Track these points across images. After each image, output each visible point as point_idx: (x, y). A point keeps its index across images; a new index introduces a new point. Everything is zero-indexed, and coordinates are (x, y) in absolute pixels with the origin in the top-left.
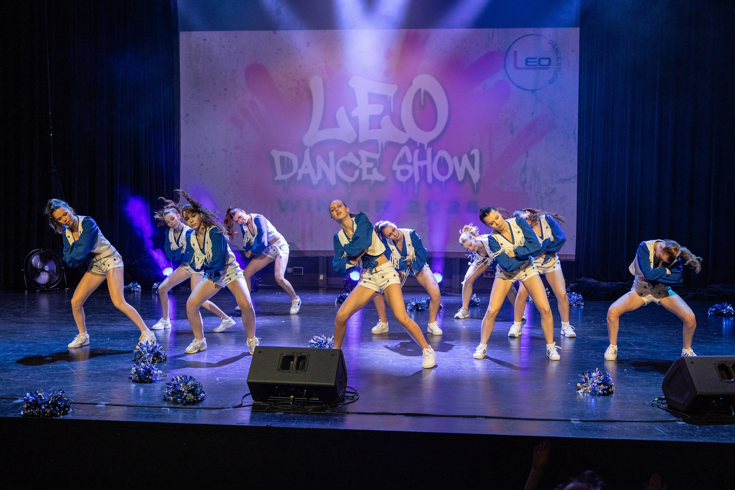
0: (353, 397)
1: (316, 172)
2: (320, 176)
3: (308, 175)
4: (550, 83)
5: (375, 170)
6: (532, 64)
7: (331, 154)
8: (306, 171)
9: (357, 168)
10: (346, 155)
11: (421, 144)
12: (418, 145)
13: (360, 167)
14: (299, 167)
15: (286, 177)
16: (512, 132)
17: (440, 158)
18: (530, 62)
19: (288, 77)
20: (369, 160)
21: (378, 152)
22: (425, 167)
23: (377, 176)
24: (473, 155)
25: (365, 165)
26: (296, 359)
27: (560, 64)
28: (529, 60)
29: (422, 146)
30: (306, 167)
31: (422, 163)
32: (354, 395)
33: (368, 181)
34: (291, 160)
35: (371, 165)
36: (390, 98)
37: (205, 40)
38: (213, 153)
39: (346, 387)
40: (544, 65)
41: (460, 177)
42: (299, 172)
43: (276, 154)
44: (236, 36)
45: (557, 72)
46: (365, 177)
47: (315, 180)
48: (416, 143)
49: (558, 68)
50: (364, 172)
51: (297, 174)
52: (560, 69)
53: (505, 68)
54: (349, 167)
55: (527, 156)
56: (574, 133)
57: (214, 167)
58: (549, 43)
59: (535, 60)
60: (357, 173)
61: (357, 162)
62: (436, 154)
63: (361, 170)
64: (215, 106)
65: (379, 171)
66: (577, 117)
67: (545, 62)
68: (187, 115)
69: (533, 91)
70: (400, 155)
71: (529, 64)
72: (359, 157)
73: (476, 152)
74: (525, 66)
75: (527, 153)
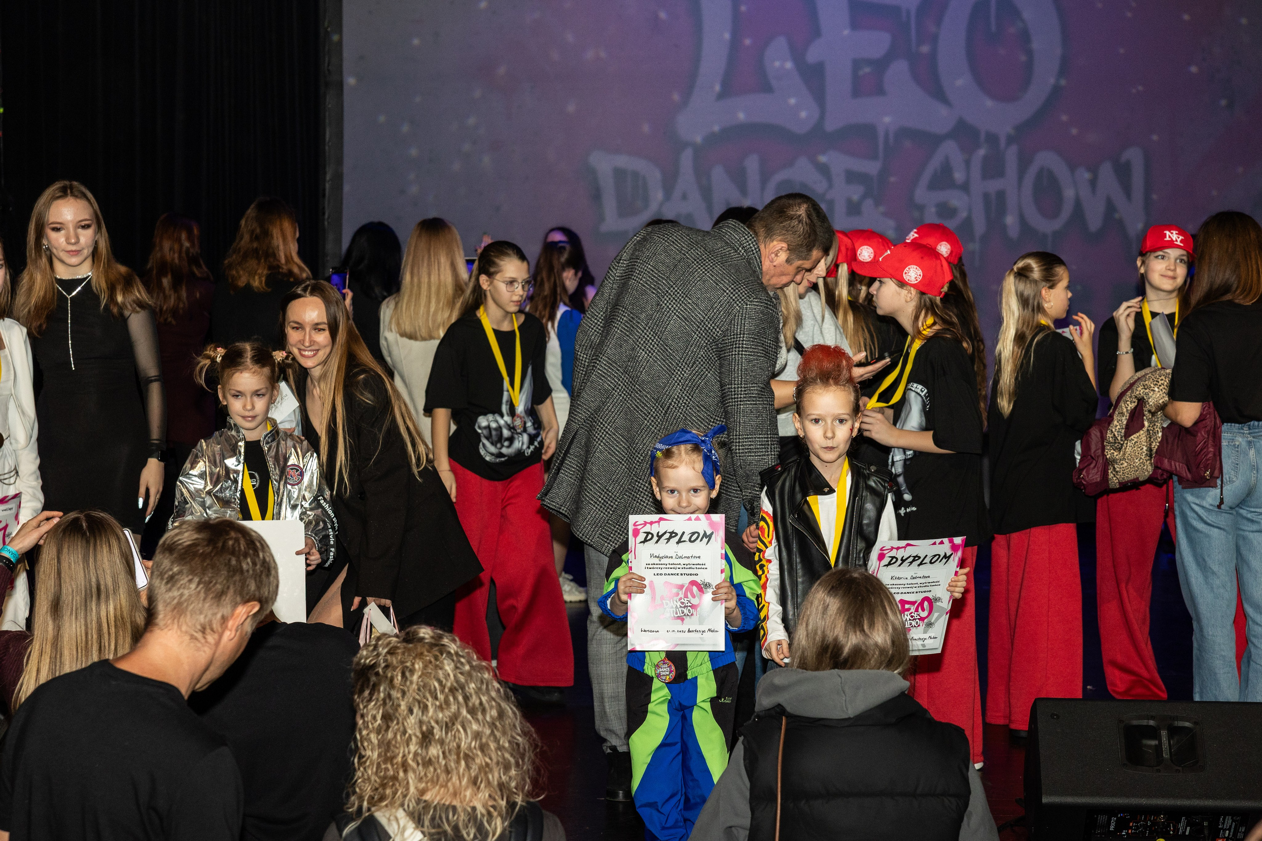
3: (689, 218)
5: (868, 206)
7: (752, 164)
8: (682, 211)
10: (790, 164)
11: (989, 135)
12: (983, 137)
13: (828, 196)
14: (666, 197)
15: (631, 223)
17: (1041, 170)
20: (852, 177)
21: (875, 157)
22: (1001, 195)
23: (873, 220)
24: (1128, 165)
25: (841, 194)
29: (992, 139)
30: (684, 197)
31: (993, 186)
34: (644, 179)
35: (855, 192)
36: (908, 10)
41: (1094, 222)
43: (603, 163)
48: (976, 132)
50: (840, 210)
61: (819, 185)
62: (1031, 162)
63: (830, 207)
70: (935, 163)
72: (824, 171)
73: (1134, 156)
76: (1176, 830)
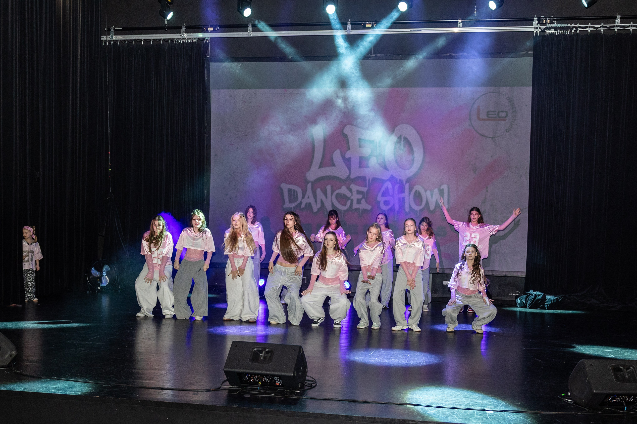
0: (311, 385)
1: (316, 201)
2: (319, 205)
3: (310, 203)
4: (507, 132)
5: (363, 201)
6: (492, 116)
7: (329, 188)
8: (308, 201)
9: (349, 198)
10: (340, 188)
11: (400, 180)
12: (398, 180)
13: (351, 198)
14: (303, 197)
15: (293, 205)
16: (475, 172)
17: (416, 191)
18: (491, 114)
19: (295, 126)
20: (359, 192)
21: (365, 186)
22: (404, 198)
23: (364, 205)
24: (443, 190)
25: (355, 197)
26: (264, 352)
27: (515, 116)
28: (490, 113)
29: (401, 181)
30: (308, 198)
31: (401, 196)
32: (312, 383)
33: (358, 209)
34: (297, 192)
35: (360, 196)
36: (376, 142)
37: (231, 96)
38: (235, 185)
39: (306, 376)
40: (502, 117)
41: (432, 207)
42: (303, 201)
43: (285, 187)
44: (255, 94)
45: (513, 123)
46: (355, 206)
47: (315, 208)
48: (396, 179)
49: (513, 120)
50: (355, 202)
51: (301, 203)
52: (515, 120)
53: (470, 119)
54: (342, 198)
55: (487, 191)
56: (526, 173)
57: (236, 196)
58: (506, 99)
59: (495, 113)
60: (349, 203)
61: (348, 194)
62: (413, 188)
63: (352, 201)
64: (238, 148)
65: (366, 201)
66: (529, 159)
67: (503, 115)
68: (216, 155)
69: (492, 138)
70: (383, 189)
71: (489, 116)
72: (350, 190)
73: (445, 187)
74: (486, 118)
75: (487, 188)
76: (265, 380)
